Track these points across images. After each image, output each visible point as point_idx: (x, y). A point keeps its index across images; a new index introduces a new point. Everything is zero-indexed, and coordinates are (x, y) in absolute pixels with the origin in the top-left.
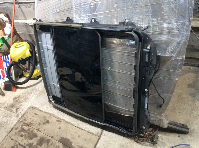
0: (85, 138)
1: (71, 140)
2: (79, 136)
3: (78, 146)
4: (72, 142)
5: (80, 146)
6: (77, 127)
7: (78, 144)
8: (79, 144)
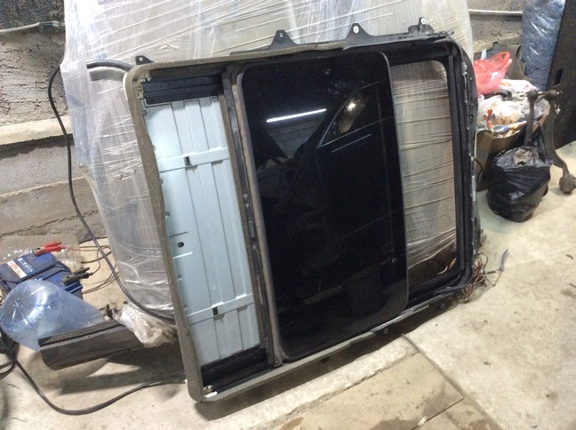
0: (404, 381)
1: (388, 418)
2: (389, 392)
3: (417, 407)
4: (397, 418)
5: (422, 404)
6: (355, 384)
7: (413, 407)
8: (413, 403)
